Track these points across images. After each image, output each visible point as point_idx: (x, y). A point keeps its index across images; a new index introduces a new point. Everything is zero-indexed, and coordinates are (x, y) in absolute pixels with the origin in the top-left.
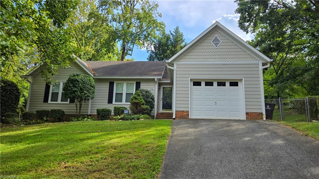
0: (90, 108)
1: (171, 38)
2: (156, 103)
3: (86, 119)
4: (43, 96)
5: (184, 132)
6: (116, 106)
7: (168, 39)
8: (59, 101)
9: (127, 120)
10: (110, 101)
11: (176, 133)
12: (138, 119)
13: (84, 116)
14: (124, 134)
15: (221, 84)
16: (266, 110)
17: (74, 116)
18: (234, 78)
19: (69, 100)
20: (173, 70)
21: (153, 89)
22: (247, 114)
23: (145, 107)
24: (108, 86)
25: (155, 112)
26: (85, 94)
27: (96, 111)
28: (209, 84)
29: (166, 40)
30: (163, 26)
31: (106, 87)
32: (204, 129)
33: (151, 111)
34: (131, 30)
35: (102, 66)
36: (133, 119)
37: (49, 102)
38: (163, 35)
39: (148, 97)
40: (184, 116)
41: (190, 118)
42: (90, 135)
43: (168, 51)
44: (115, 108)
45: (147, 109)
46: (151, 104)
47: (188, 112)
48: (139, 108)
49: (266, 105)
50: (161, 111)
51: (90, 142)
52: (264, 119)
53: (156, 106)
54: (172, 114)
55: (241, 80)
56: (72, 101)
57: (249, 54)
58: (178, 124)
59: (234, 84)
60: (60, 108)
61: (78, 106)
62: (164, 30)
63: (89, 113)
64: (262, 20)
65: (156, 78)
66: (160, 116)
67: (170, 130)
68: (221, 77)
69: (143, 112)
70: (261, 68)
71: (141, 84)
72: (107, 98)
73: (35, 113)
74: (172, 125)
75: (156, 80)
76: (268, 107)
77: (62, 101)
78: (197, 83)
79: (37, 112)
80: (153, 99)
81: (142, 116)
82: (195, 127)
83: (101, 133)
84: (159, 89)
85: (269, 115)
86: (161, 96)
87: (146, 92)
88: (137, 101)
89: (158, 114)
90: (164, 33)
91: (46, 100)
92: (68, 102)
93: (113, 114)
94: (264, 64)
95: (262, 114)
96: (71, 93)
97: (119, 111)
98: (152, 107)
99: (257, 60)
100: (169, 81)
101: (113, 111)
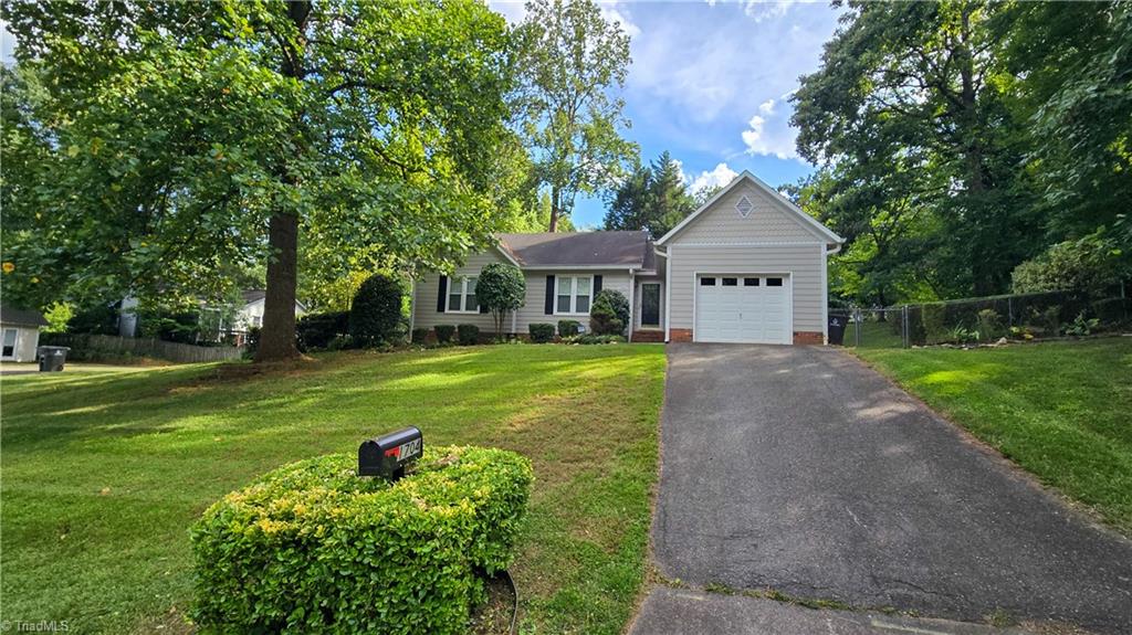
0: (514, 323)
1: (654, 174)
2: (631, 315)
3: (513, 341)
4: (436, 300)
5: (689, 361)
6: (562, 319)
7: (647, 176)
8: (463, 310)
9: (588, 343)
10: (549, 310)
11: (675, 364)
12: (607, 342)
13: (509, 337)
14: (597, 365)
15: (752, 281)
16: (831, 329)
17: (492, 335)
18: (774, 271)
19: (479, 308)
20: (666, 259)
21: (626, 289)
22: (795, 334)
23: (616, 321)
24: (545, 284)
25: (630, 330)
26: (512, 298)
27: (527, 327)
28: (730, 281)
29: (642, 180)
30: (636, 151)
31: (542, 284)
32: (719, 357)
33: (624, 327)
34: (568, 160)
35: (529, 244)
36: (599, 342)
37: (447, 311)
38: (636, 169)
39: (618, 303)
40: (683, 339)
41: (694, 340)
42: (549, 364)
43: (647, 205)
44: (560, 322)
45: (619, 324)
46: (624, 316)
47: (691, 331)
48: (606, 324)
49: (830, 319)
50: (640, 327)
51: (559, 373)
52: (826, 343)
53: (631, 320)
54: (664, 333)
55: (788, 275)
56: (484, 310)
57: (803, 229)
58: (676, 350)
59: (775, 282)
60: (470, 322)
61: (498, 318)
62: (638, 159)
63: (513, 331)
64: (843, 145)
65: (631, 268)
66: (639, 337)
67: (665, 360)
68: (751, 271)
69: (612, 330)
70: (824, 252)
71: (604, 279)
72: (544, 306)
73: (433, 329)
74: (666, 352)
75: (631, 271)
76: (835, 322)
77: (467, 309)
78: (708, 281)
79: (436, 327)
80: (628, 308)
81: (613, 337)
82: (704, 356)
83: (563, 363)
84: (636, 287)
85: (836, 336)
86: (640, 302)
87: (616, 295)
88: (602, 312)
89: (634, 332)
90: (637, 166)
91: (441, 308)
92: (478, 312)
93: (557, 333)
94: (830, 247)
95: (821, 334)
96: (489, 298)
97: (569, 329)
98: (626, 322)
99: (818, 240)
100: (654, 273)
101: (557, 328)
